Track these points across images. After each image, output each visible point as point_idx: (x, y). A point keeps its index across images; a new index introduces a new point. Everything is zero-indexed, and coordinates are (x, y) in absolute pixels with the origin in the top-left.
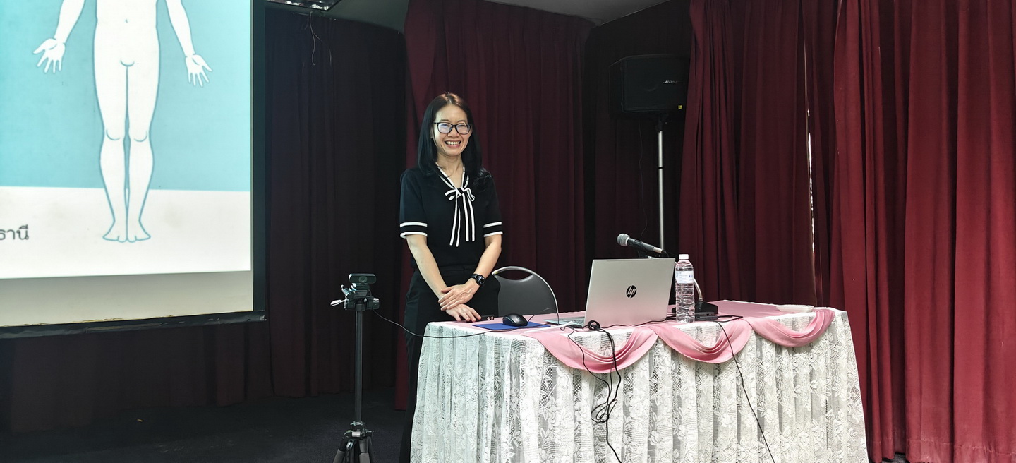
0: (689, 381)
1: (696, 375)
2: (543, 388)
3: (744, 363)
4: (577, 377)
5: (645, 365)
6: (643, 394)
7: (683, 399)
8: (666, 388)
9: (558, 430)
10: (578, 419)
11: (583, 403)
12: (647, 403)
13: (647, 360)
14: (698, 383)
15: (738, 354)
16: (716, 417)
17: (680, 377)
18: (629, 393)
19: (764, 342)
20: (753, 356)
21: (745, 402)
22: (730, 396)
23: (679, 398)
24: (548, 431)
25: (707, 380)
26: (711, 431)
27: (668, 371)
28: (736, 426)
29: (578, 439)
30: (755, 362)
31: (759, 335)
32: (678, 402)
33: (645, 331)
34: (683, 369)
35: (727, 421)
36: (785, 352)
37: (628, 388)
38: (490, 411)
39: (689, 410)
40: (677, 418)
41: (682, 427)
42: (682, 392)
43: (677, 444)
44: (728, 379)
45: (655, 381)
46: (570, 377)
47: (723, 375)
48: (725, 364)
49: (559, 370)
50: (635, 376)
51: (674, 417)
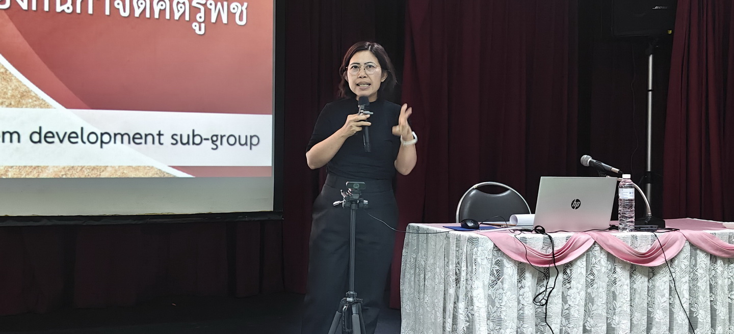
0: (623, 280)
1: (631, 276)
2: (492, 274)
3: (678, 269)
4: (522, 269)
5: (582, 264)
6: (580, 286)
7: (617, 294)
8: (601, 284)
9: (504, 309)
10: (522, 302)
11: (527, 289)
12: (583, 293)
13: (585, 259)
14: (632, 282)
15: (672, 260)
16: (649, 313)
17: (615, 276)
18: (568, 285)
19: (698, 252)
20: (687, 263)
21: (677, 301)
22: (663, 296)
23: (614, 292)
24: (495, 308)
25: (641, 282)
26: (645, 322)
27: (604, 270)
28: (668, 320)
29: (520, 318)
30: (688, 269)
31: (694, 247)
32: (612, 297)
33: (583, 237)
34: (618, 270)
35: (660, 316)
36: (720, 262)
37: (568, 281)
38: (452, 291)
39: (623, 303)
40: (611, 310)
41: (616, 318)
42: (617, 289)
43: (610, 330)
44: (662, 281)
45: (592, 277)
46: (516, 268)
47: (657, 277)
48: (660, 267)
49: (505, 261)
50: (573, 272)
51: (608, 309)
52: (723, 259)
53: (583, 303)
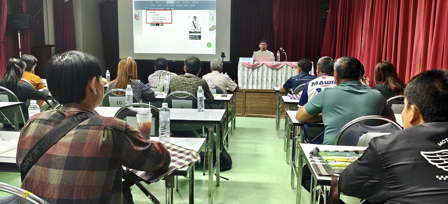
0: (270, 71)
1: (272, 70)
2: (242, 69)
3: (283, 69)
4: (249, 68)
5: (261, 67)
6: (261, 72)
8: (265, 71)
11: (249, 72)
15: (282, 67)
17: (268, 70)
25: (275, 72)
26: (276, 79)
27: (266, 69)
30: (286, 69)
31: (287, 65)
32: (267, 74)
33: (261, 62)
35: (279, 78)
37: (258, 71)
39: (270, 75)
41: (268, 78)
43: (267, 80)
44: (280, 72)
45: (263, 70)
47: (278, 70)
50: (259, 68)
52: (295, 68)
53: (261, 75)
